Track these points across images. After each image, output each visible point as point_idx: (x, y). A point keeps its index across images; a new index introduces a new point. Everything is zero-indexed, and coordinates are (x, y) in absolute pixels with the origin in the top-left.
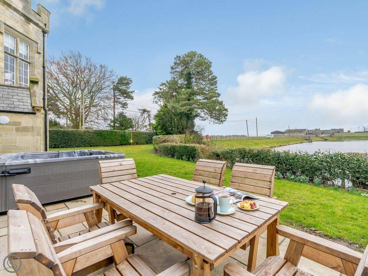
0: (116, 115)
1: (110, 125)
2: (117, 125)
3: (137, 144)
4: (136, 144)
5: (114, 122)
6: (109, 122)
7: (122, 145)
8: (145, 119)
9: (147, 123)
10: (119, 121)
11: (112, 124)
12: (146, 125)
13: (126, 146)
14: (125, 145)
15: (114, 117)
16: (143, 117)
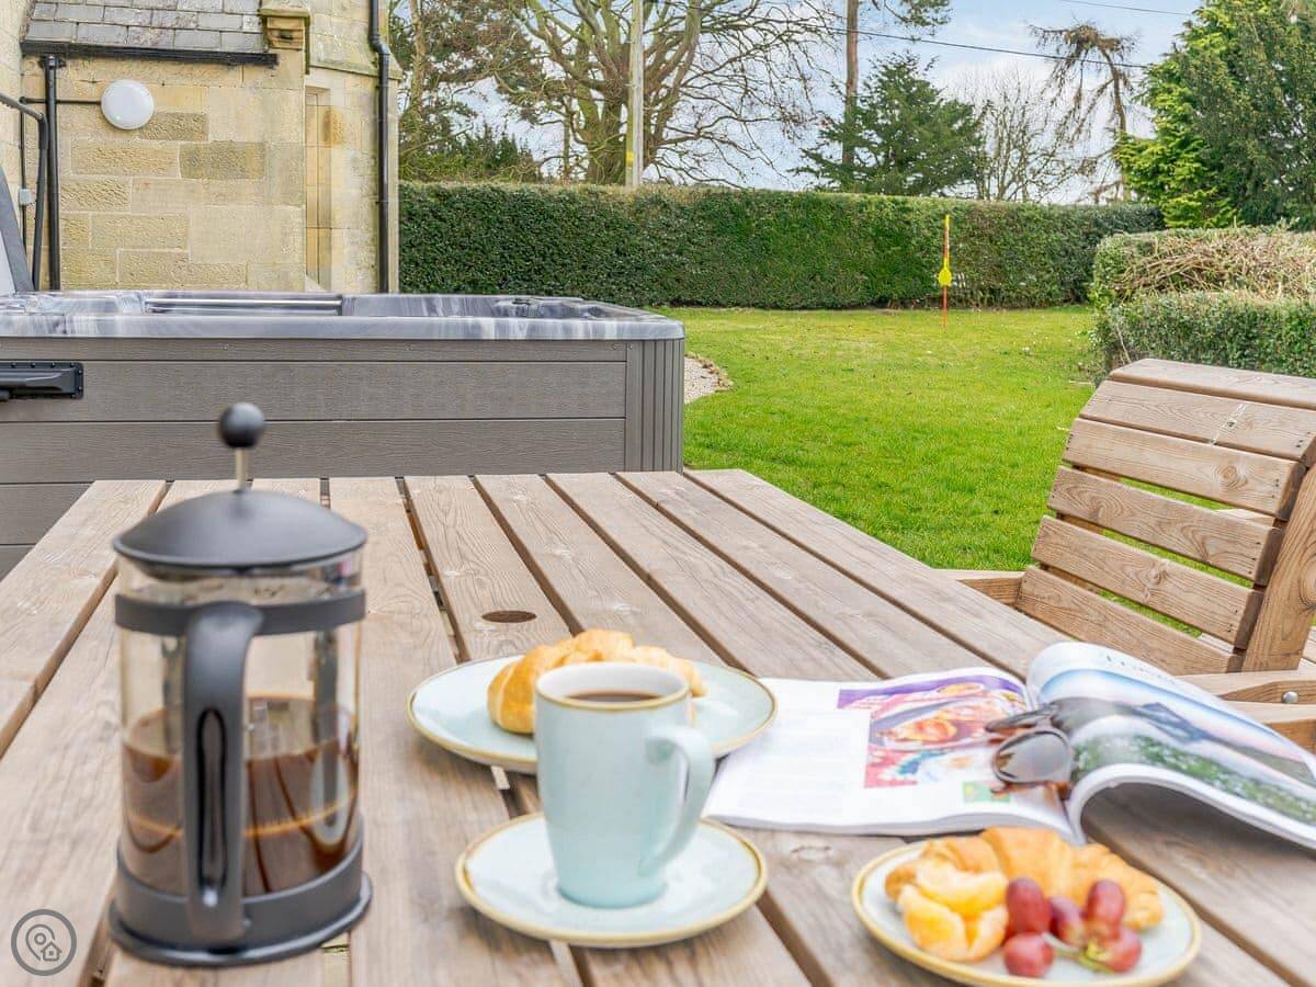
0: (860, 84)
1: (818, 158)
2: (865, 157)
3: (995, 299)
4: (990, 304)
5: (846, 134)
6: (811, 136)
7: (881, 303)
8: (1084, 106)
9: (1098, 141)
10: (878, 129)
11: (834, 152)
12: (1093, 153)
13: (911, 312)
14: (904, 303)
15: (850, 101)
16: (1069, 92)
